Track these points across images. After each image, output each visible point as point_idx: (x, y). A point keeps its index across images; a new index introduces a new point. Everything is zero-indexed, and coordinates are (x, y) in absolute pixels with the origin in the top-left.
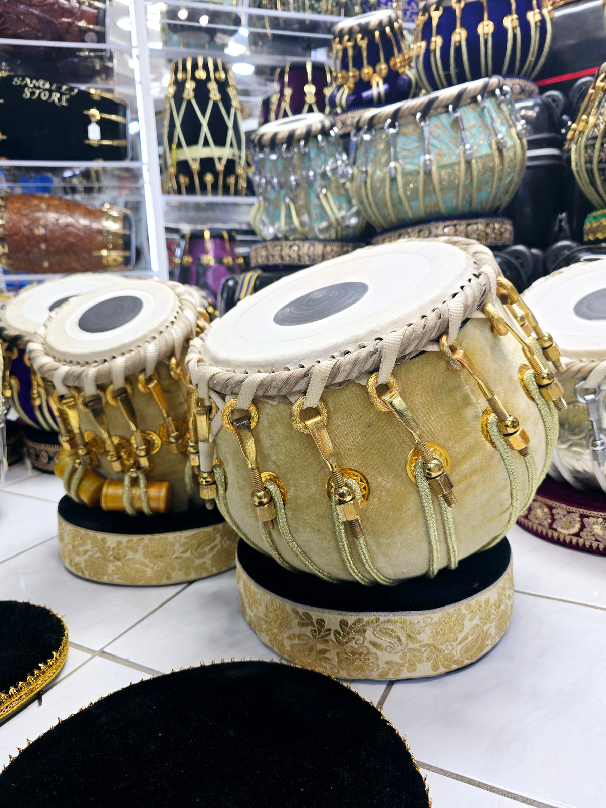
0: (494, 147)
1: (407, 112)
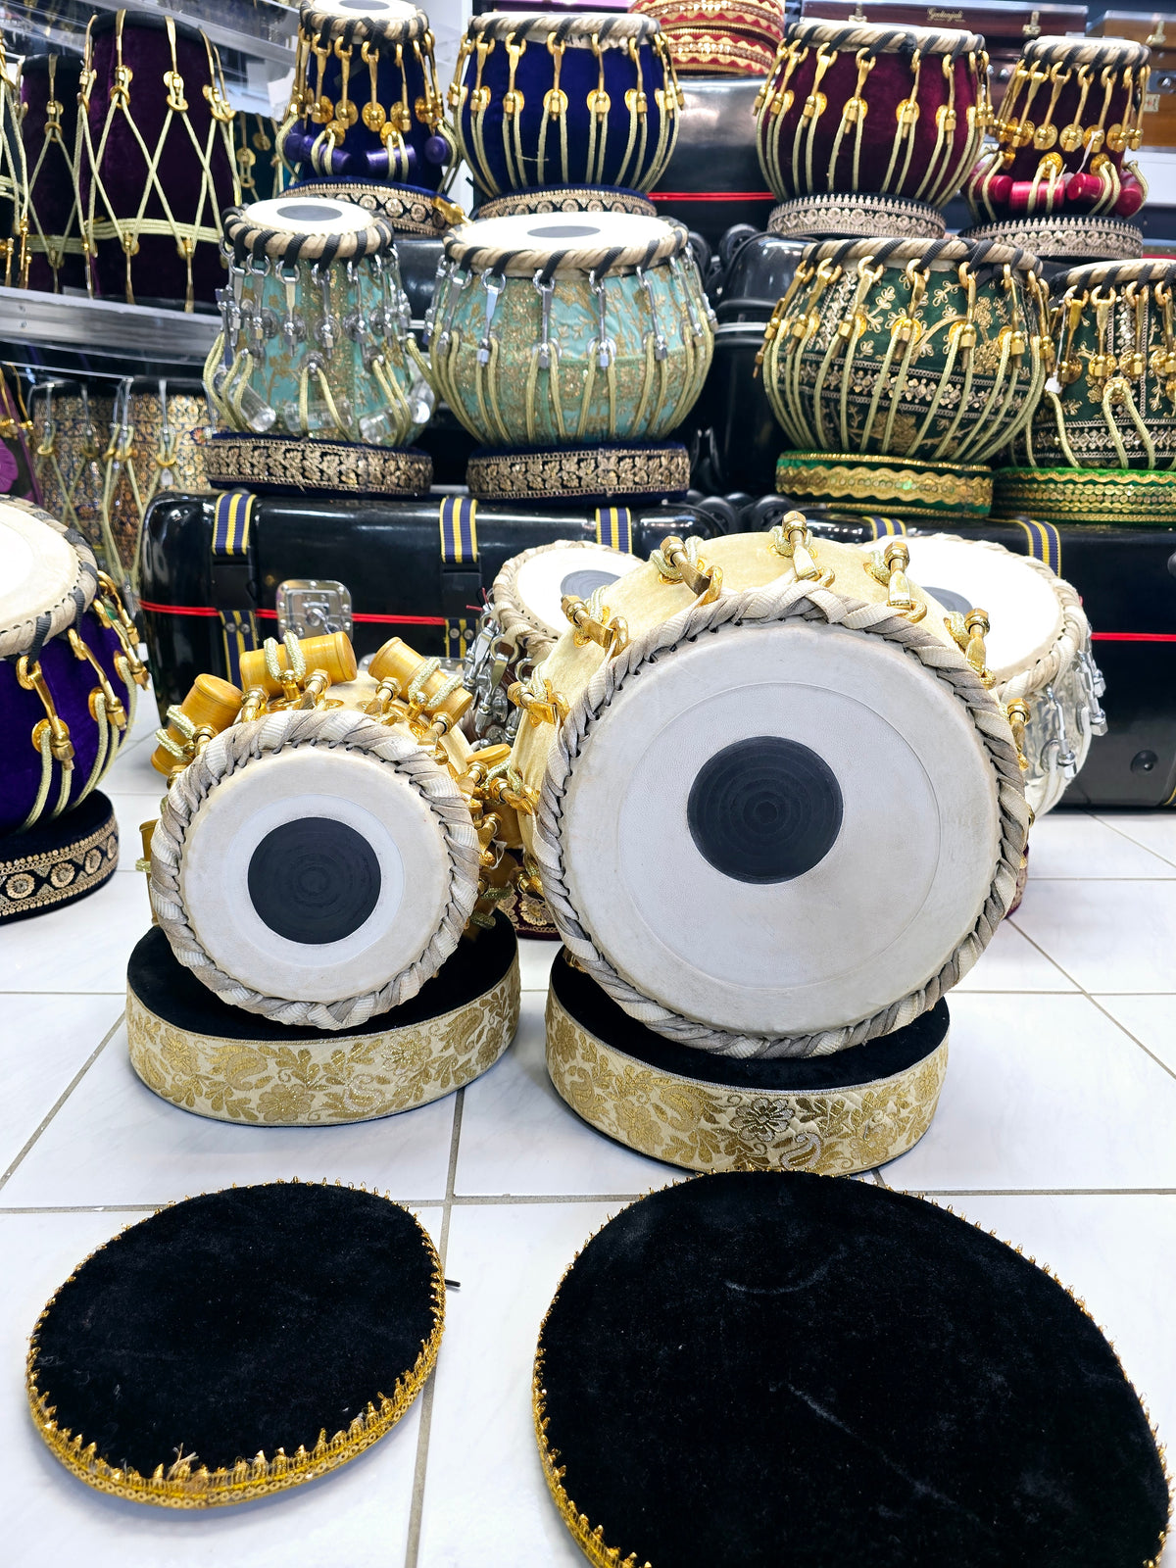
0: (689, 342)
1: (572, 264)
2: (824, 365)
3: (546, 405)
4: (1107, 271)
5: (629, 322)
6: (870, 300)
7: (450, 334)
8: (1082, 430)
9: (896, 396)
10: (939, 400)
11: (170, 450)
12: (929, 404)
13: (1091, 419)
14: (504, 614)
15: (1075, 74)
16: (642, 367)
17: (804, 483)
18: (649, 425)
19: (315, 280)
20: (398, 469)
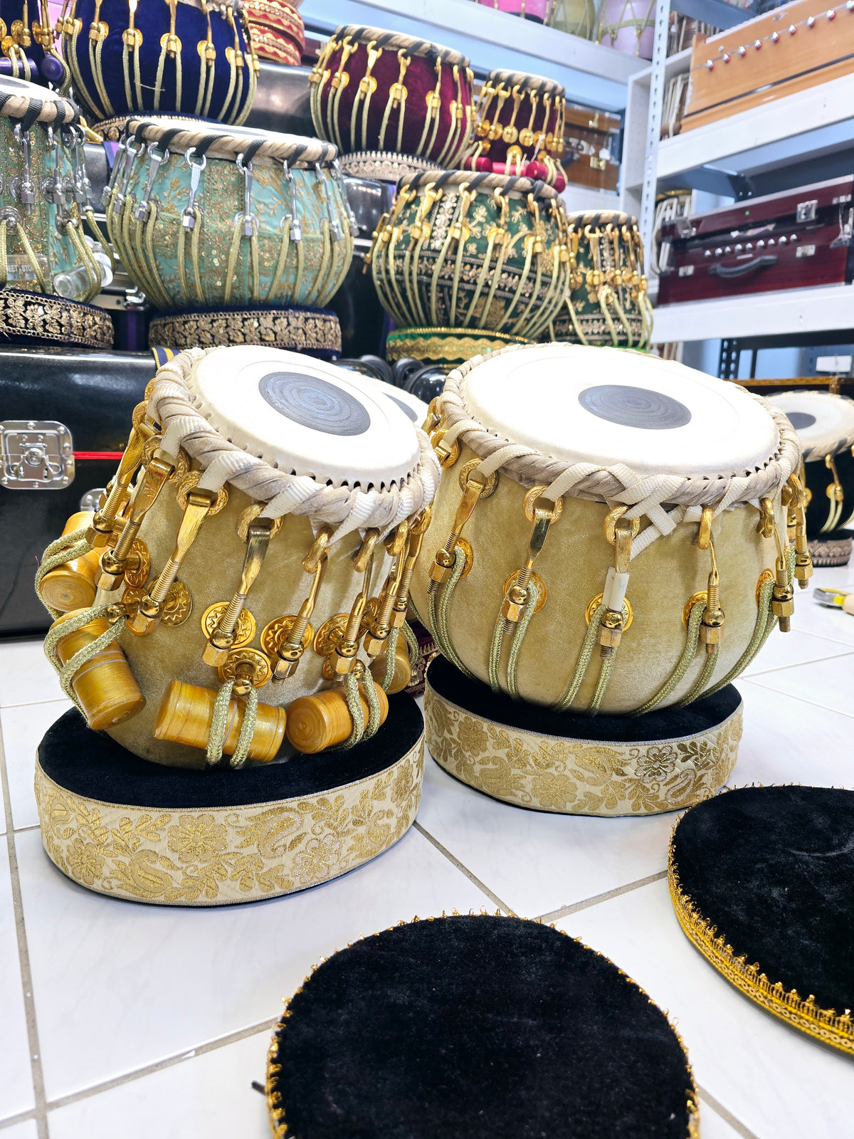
1: (269, 152)
2: (440, 260)
3: (247, 270)
4: (593, 216)
5: (310, 207)
6: (469, 215)
7: (148, 203)
8: (587, 321)
9: (493, 285)
10: (521, 290)
12: (514, 292)
13: (592, 313)
15: (528, 96)
16: (321, 245)
17: (423, 351)
18: (318, 296)
19: (17, 138)
20: (95, 323)
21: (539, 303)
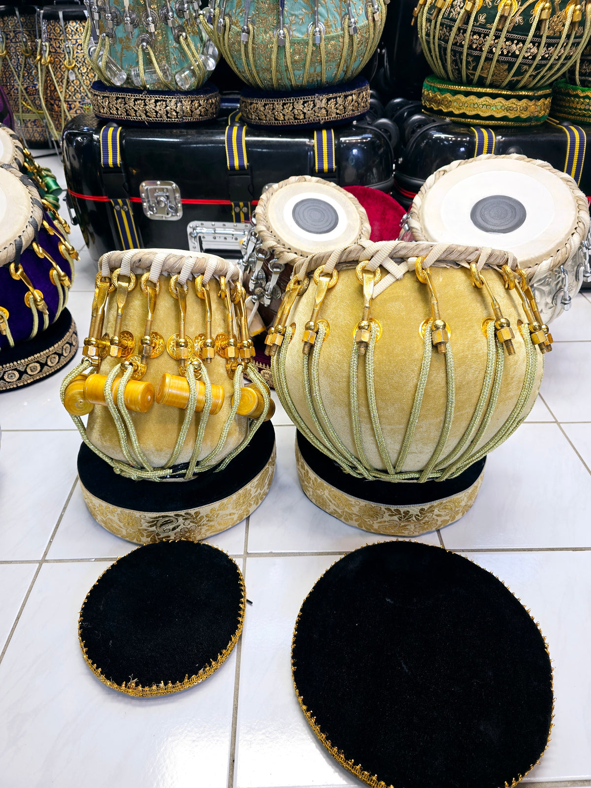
0: (370, 18)
2: (455, 29)
3: (284, 69)
5: (333, 9)
7: (224, 19)
9: (497, 51)
10: (523, 53)
11: (71, 59)
12: (517, 56)
14: (261, 233)
16: (341, 40)
17: (439, 103)
18: (346, 74)
20: (200, 105)
21: (544, 62)
